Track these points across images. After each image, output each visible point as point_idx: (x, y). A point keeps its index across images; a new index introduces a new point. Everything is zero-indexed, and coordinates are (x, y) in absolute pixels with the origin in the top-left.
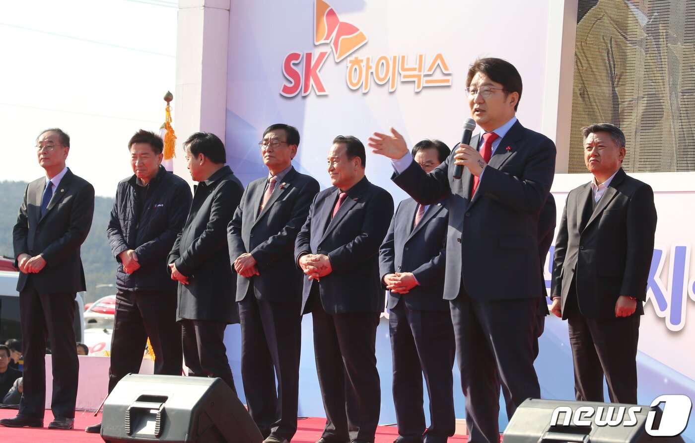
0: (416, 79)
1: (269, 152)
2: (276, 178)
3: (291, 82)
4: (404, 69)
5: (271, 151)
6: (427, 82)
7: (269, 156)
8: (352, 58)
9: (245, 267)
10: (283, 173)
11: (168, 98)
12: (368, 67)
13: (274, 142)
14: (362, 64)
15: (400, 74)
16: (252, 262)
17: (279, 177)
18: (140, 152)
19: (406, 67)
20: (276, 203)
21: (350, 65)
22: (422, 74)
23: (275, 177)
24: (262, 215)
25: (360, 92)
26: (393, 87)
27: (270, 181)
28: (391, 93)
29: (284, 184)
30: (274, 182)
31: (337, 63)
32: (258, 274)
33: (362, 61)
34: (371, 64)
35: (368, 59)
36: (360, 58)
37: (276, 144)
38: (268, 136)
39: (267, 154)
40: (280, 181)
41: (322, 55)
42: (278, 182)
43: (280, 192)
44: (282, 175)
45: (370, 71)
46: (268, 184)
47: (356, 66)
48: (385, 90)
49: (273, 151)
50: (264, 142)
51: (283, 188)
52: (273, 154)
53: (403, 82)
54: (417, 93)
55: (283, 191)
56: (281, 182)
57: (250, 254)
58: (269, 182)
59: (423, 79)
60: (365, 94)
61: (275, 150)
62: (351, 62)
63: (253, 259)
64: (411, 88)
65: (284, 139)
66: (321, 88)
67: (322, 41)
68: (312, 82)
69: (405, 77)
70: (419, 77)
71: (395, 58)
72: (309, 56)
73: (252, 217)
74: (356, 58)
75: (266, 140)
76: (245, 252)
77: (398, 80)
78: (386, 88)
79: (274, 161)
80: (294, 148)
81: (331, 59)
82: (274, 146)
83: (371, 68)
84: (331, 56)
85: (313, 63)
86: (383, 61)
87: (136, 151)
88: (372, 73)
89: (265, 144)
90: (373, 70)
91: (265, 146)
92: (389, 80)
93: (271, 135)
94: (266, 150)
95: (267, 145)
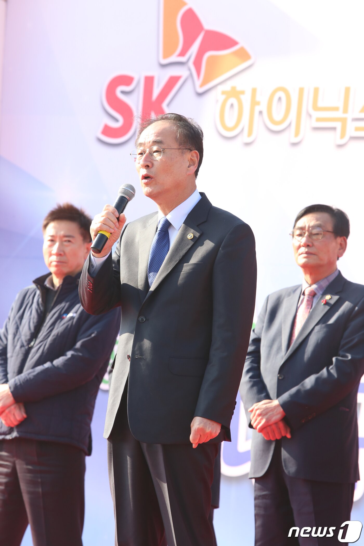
0: (338, 125)
1: (307, 246)
2: (316, 289)
3: (116, 120)
4: (316, 108)
5: (310, 244)
6: (358, 129)
7: (306, 253)
8: (227, 87)
9: (267, 421)
10: (326, 280)
12: (254, 103)
13: (315, 231)
14: (242, 97)
15: (310, 116)
16: (278, 415)
17: (320, 287)
18: (62, 233)
19: (320, 104)
20: (317, 328)
21: (222, 98)
22: (350, 116)
23: (314, 286)
24: (297, 345)
25: (238, 142)
26: (297, 134)
27: (307, 293)
28: (294, 144)
29: (328, 297)
30: (313, 295)
31: (200, 95)
32: (289, 436)
33: (243, 92)
34: (258, 98)
35: (254, 91)
36: (239, 88)
37: (317, 234)
38: (303, 222)
39: (303, 250)
40: (321, 292)
41: (173, 81)
42: (319, 294)
43: (322, 310)
44: (325, 283)
45: (257, 109)
46: (302, 297)
47: (233, 100)
48: (284, 139)
49: (313, 245)
50: (298, 232)
51: (327, 303)
52: (312, 250)
53: (316, 129)
54: (340, 146)
55: (327, 308)
56: (324, 294)
57: (276, 402)
58: (304, 294)
59: (351, 126)
60: (248, 144)
61: (316, 243)
62: (223, 93)
63: (281, 409)
64: (328, 138)
65: (330, 227)
67: (174, 58)
69: (318, 120)
70: (344, 121)
71: (301, 91)
72: (149, 81)
73: (279, 348)
74: (234, 88)
75: (302, 229)
76: (268, 397)
77: (306, 124)
78: (285, 136)
79: (314, 261)
80: (343, 243)
81: (188, 88)
82: (314, 237)
83: (258, 103)
84: (189, 84)
85: (156, 92)
86: (281, 94)
87: (57, 233)
88: (261, 112)
89: (300, 235)
90: (263, 107)
91: (300, 238)
92: (290, 125)
93: (308, 222)
94: (302, 244)
95: (304, 237)
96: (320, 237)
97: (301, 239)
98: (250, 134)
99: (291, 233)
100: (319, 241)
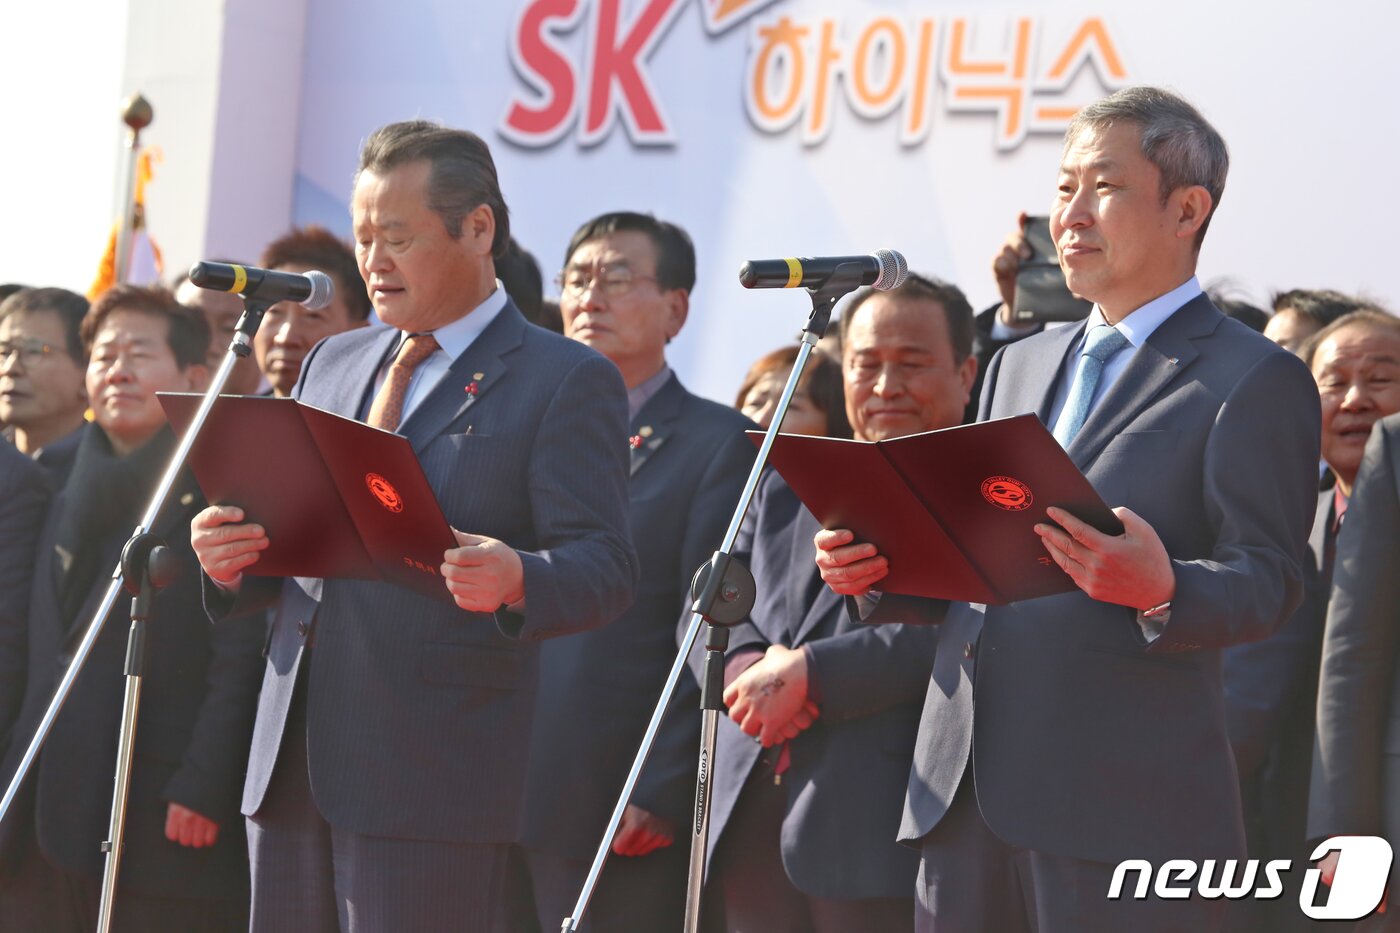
0: (1002, 104)
1: (593, 309)
3: (538, 93)
5: (601, 305)
6: (1044, 114)
8: (770, 20)
10: (639, 391)
11: (138, 117)
12: (827, 55)
13: (612, 276)
14: (805, 43)
15: (944, 84)
21: (759, 44)
22: (1027, 85)
25: (790, 144)
26: (916, 123)
28: (910, 148)
31: (713, 37)
33: (805, 32)
34: (836, 44)
35: (829, 28)
36: (798, 22)
37: (617, 282)
38: (587, 254)
41: (660, 4)
45: (833, 68)
47: (782, 49)
48: (886, 137)
49: (608, 308)
50: (574, 276)
52: (605, 320)
53: (957, 114)
54: (1006, 153)
59: (1030, 107)
60: (811, 148)
61: (616, 305)
62: (763, 32)
64: (980, 134)
65: (648, 267)
66: (648, 119)
68: (617, 95)
69: (963, 92)
70: (1014, 95)
71: (927, 27)
72: (610, 5)
74: (786, 21)
75: (585, 269)
77: (934, 104)
78: (888, 130)
79: (609, 346)
80: (679, 303)
81: (691, 22)
82: (612, 290)
83: (836, 56)
85: (622, 29)
86: (884, 35)
88: (840, 76)
89: (579, 283)
90: (846, 64)
91: (580, 290)
92: (899, 106)
93: (597, 253)
94: (583, 305)
95: (586, 288)
96: (623, 288)
97: (582, 294)
98: (816, 124)
99: (559, 279)
100: (622, 300)
